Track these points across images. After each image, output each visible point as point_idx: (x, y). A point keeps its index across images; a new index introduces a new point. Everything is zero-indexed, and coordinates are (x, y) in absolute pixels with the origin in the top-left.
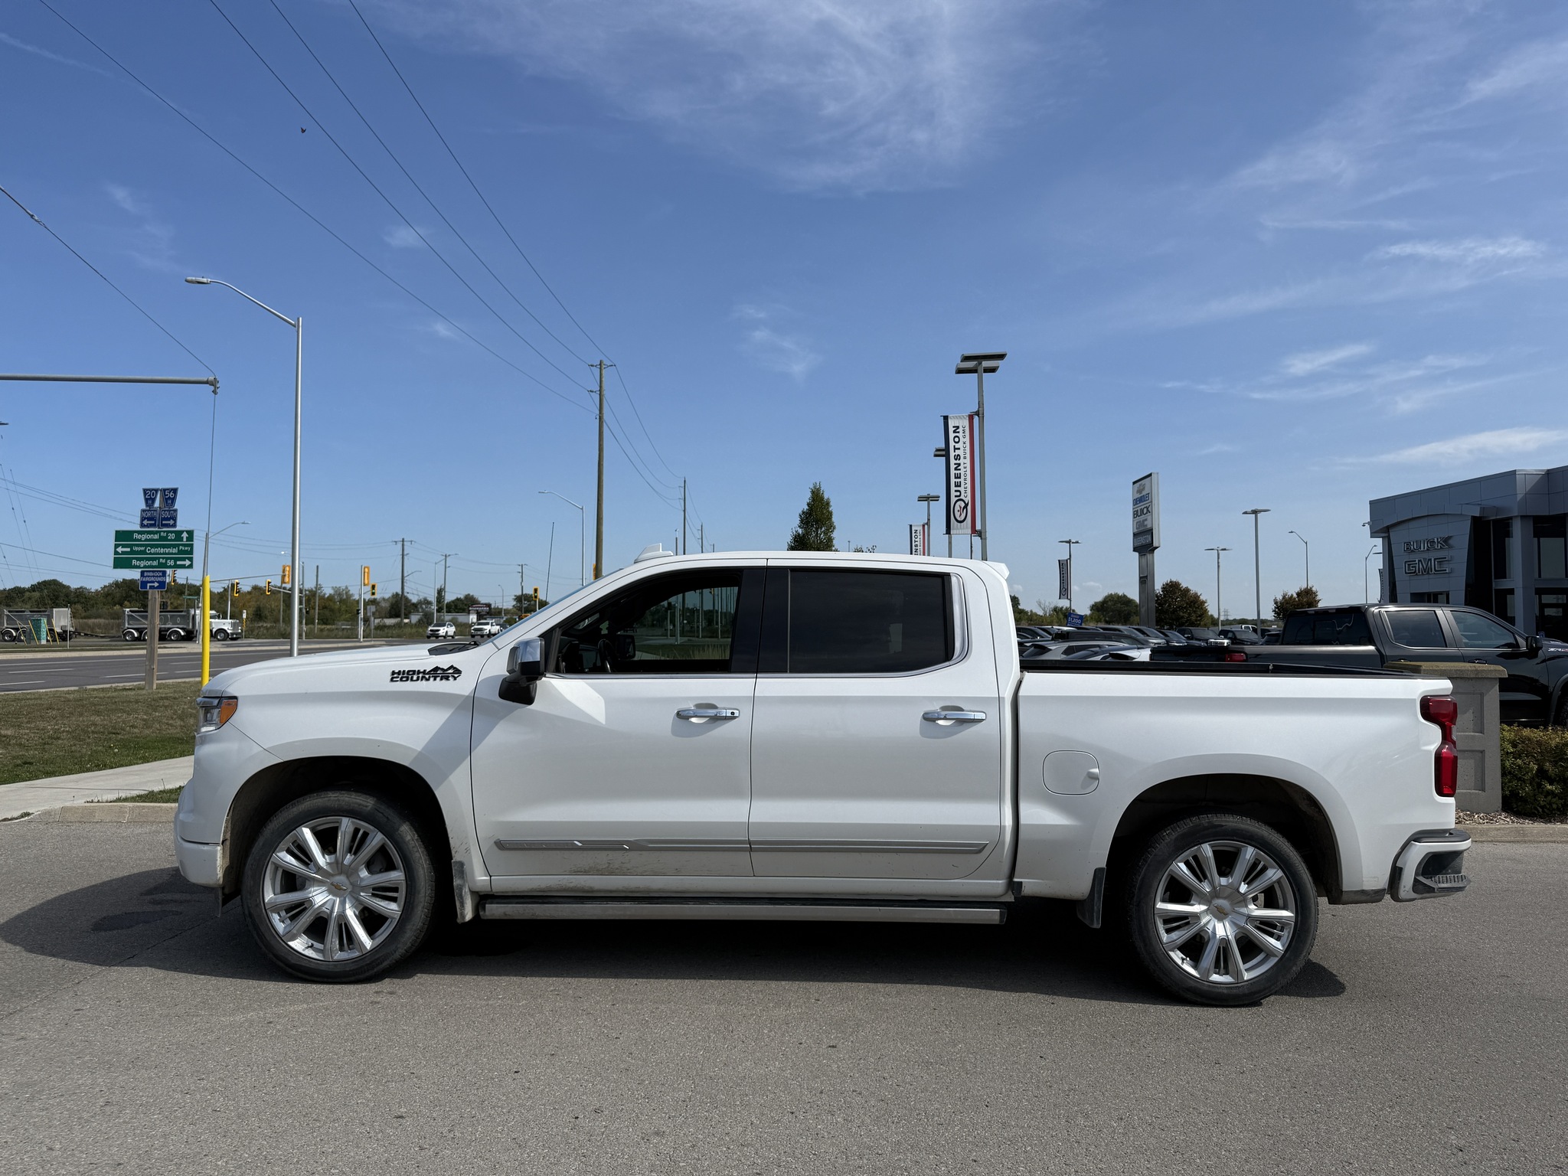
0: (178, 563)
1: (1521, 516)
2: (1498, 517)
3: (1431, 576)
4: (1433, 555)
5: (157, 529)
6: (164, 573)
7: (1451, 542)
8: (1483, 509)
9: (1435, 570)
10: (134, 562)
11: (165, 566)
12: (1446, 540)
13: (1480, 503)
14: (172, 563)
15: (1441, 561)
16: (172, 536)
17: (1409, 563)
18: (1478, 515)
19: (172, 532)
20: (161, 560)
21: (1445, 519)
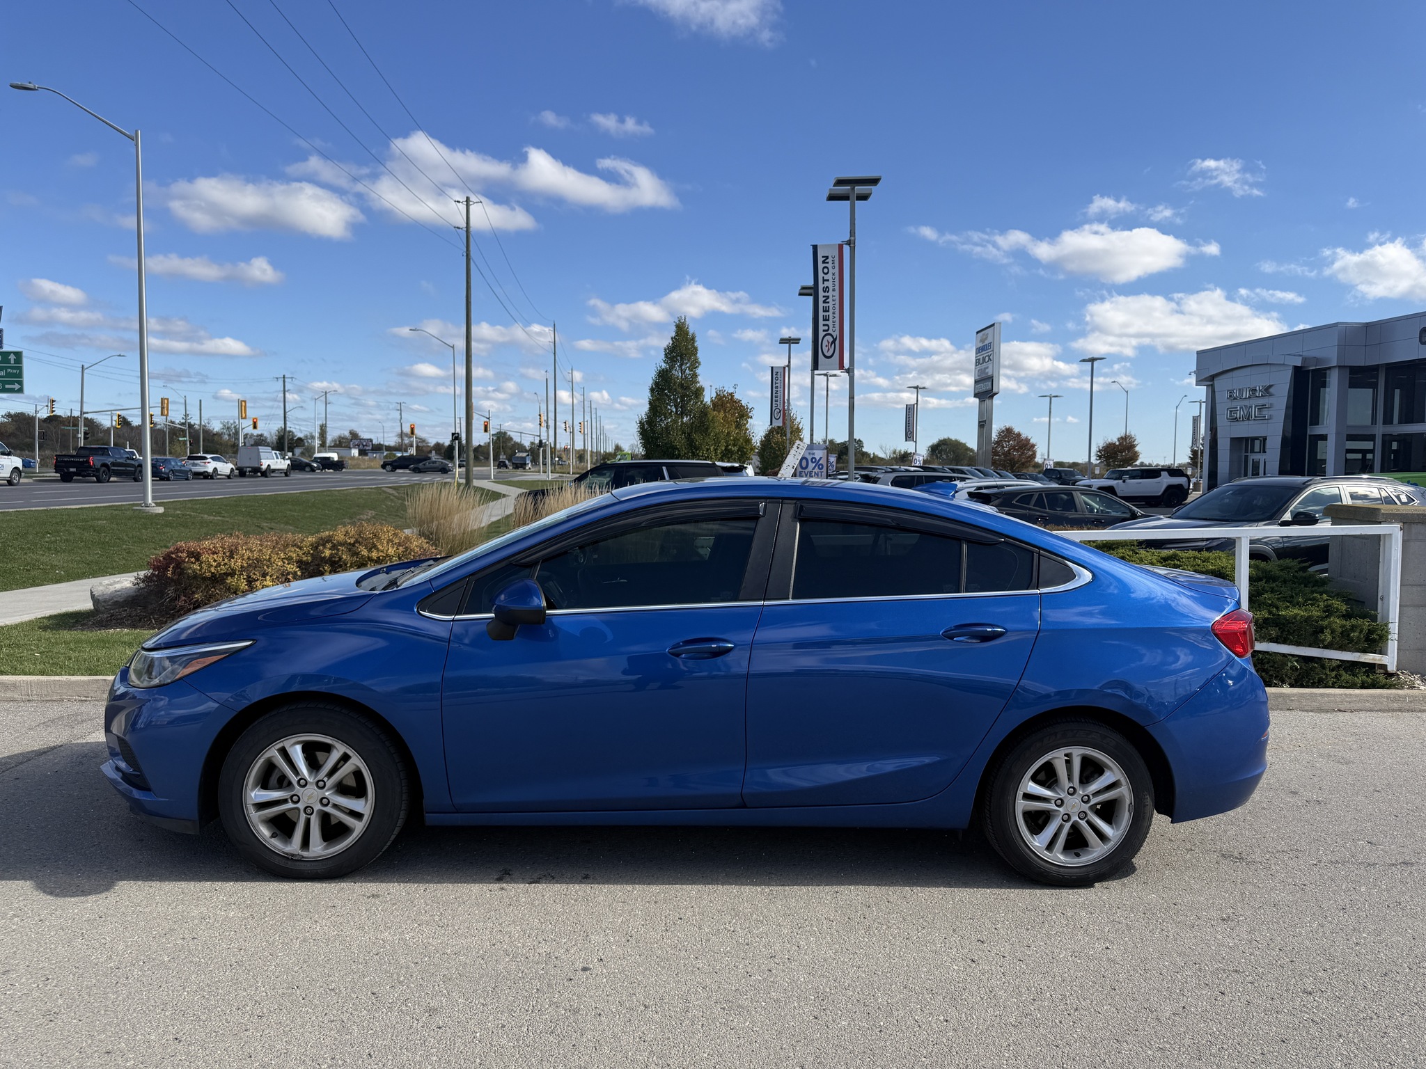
0: (7, 386)
1: (1339, 367)
2: (1317, 367)
3: (1252, 422)
4: (1254, 402)
7: (1271, 390)
8: (1305, 359)
9: (1255, 417)
12: (1267, 389)
13: (1301, 353)
15: (1261, 408)
17: (1230, 410)
18: (1299, 365)
21: (1268, 368)
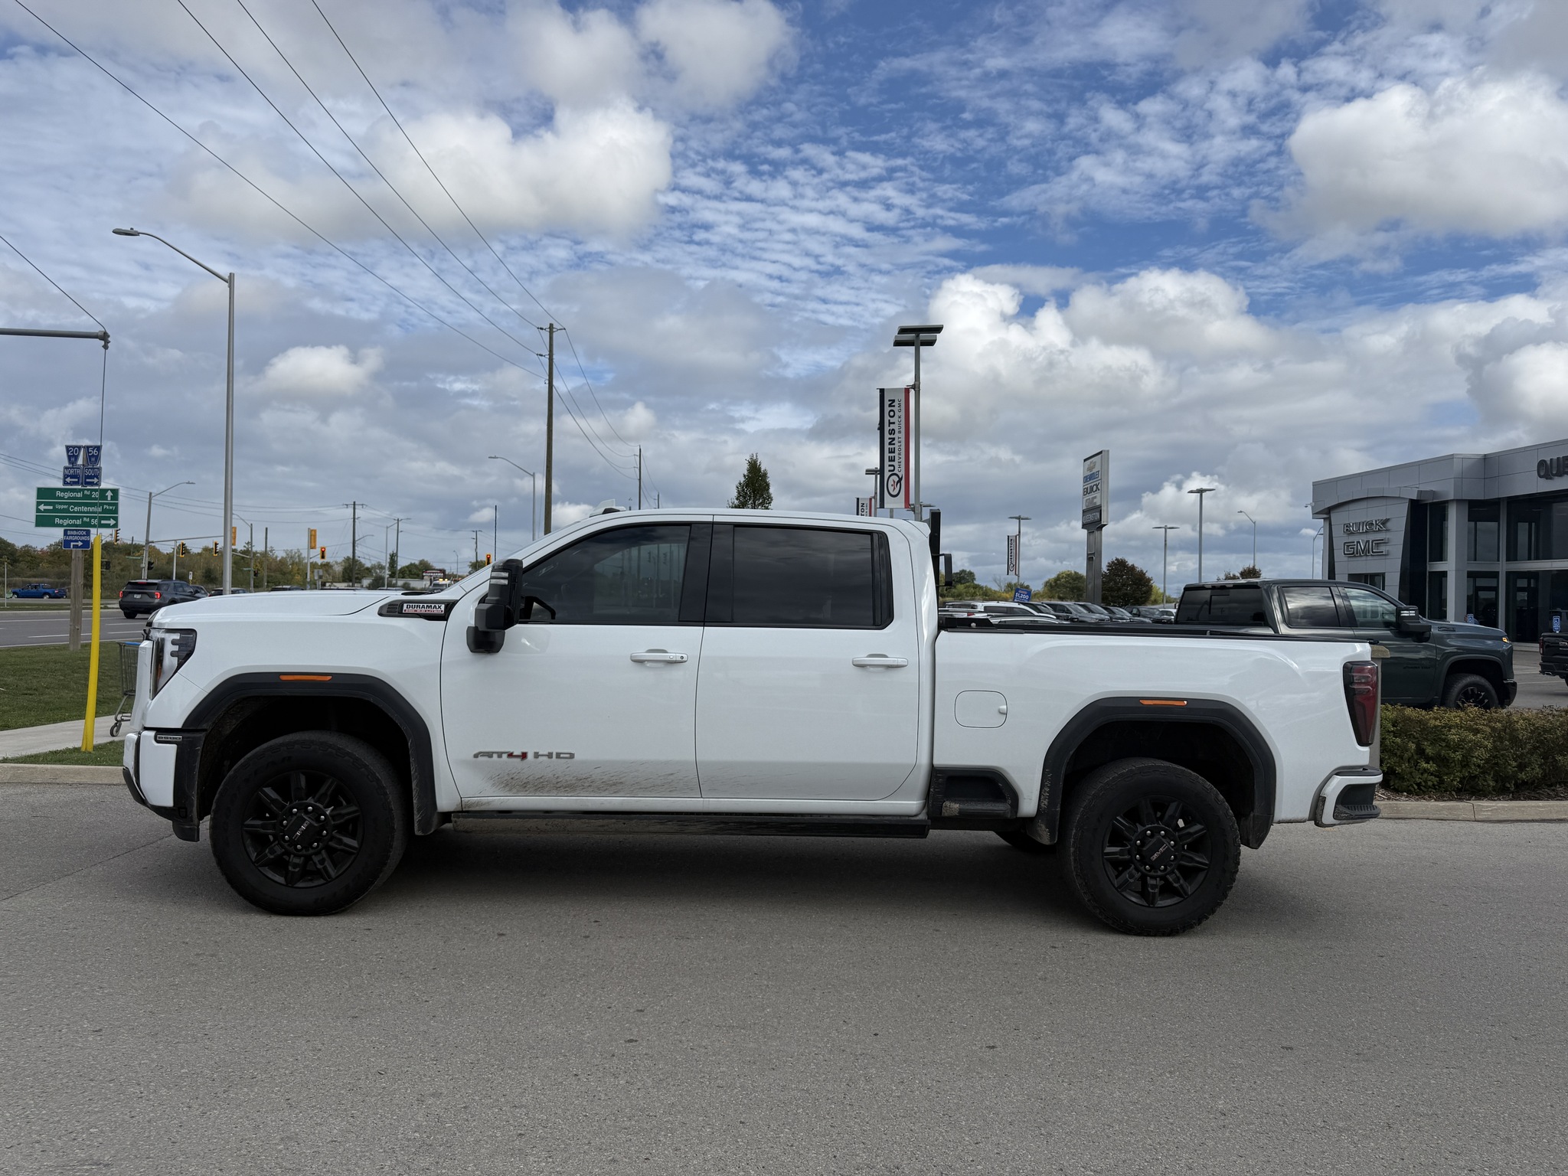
0: (103, 522)
1: (1457, 500)
2: (1435, 501)
3: (1370, 558)
4: (1371, 537)
5: (80, 487)
6: (88, 533)
7: (1389, 525)
8: (1420, 493)
9: (1373, 552)
10: (57, 520)
11: (89, 525)
12: (1385, 522)
13: (1417, 486)
14: (95, 522)
15: (1379, 543)
16: (95, 495)
17: (1347, 545)
18: (1415, 498)
19: (96, 490)
20: (85, 519)
21: (1384, 502)
